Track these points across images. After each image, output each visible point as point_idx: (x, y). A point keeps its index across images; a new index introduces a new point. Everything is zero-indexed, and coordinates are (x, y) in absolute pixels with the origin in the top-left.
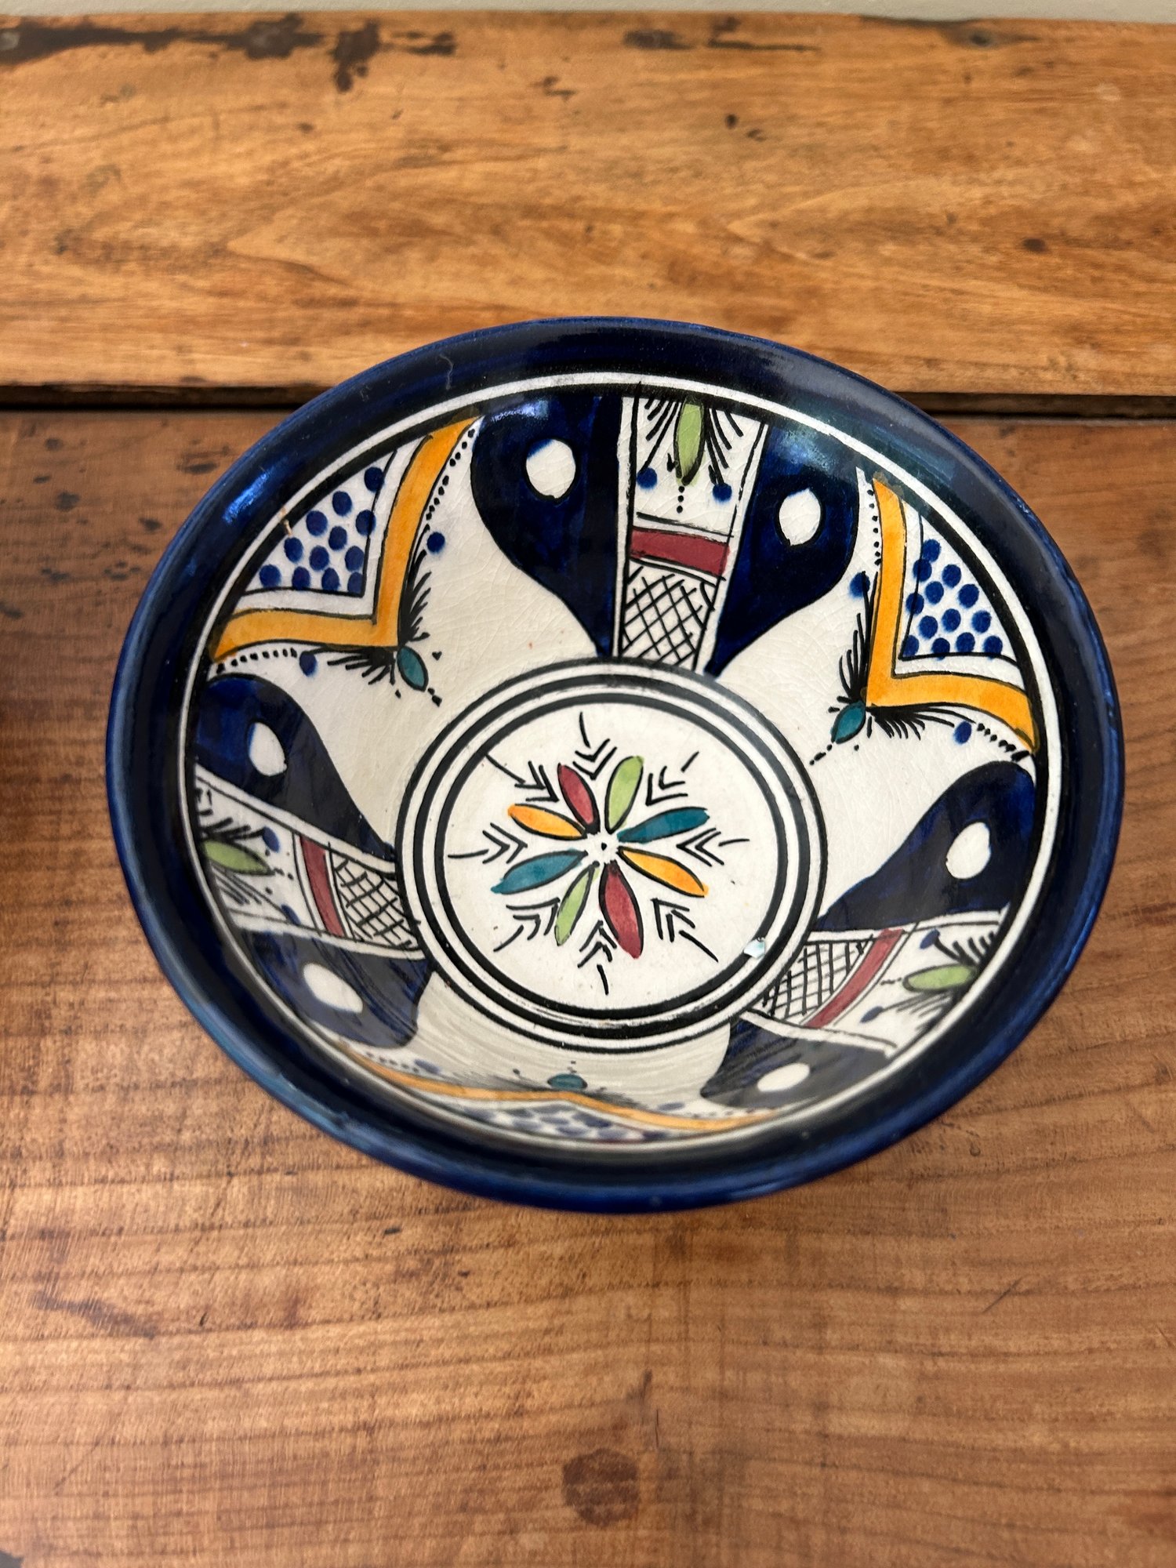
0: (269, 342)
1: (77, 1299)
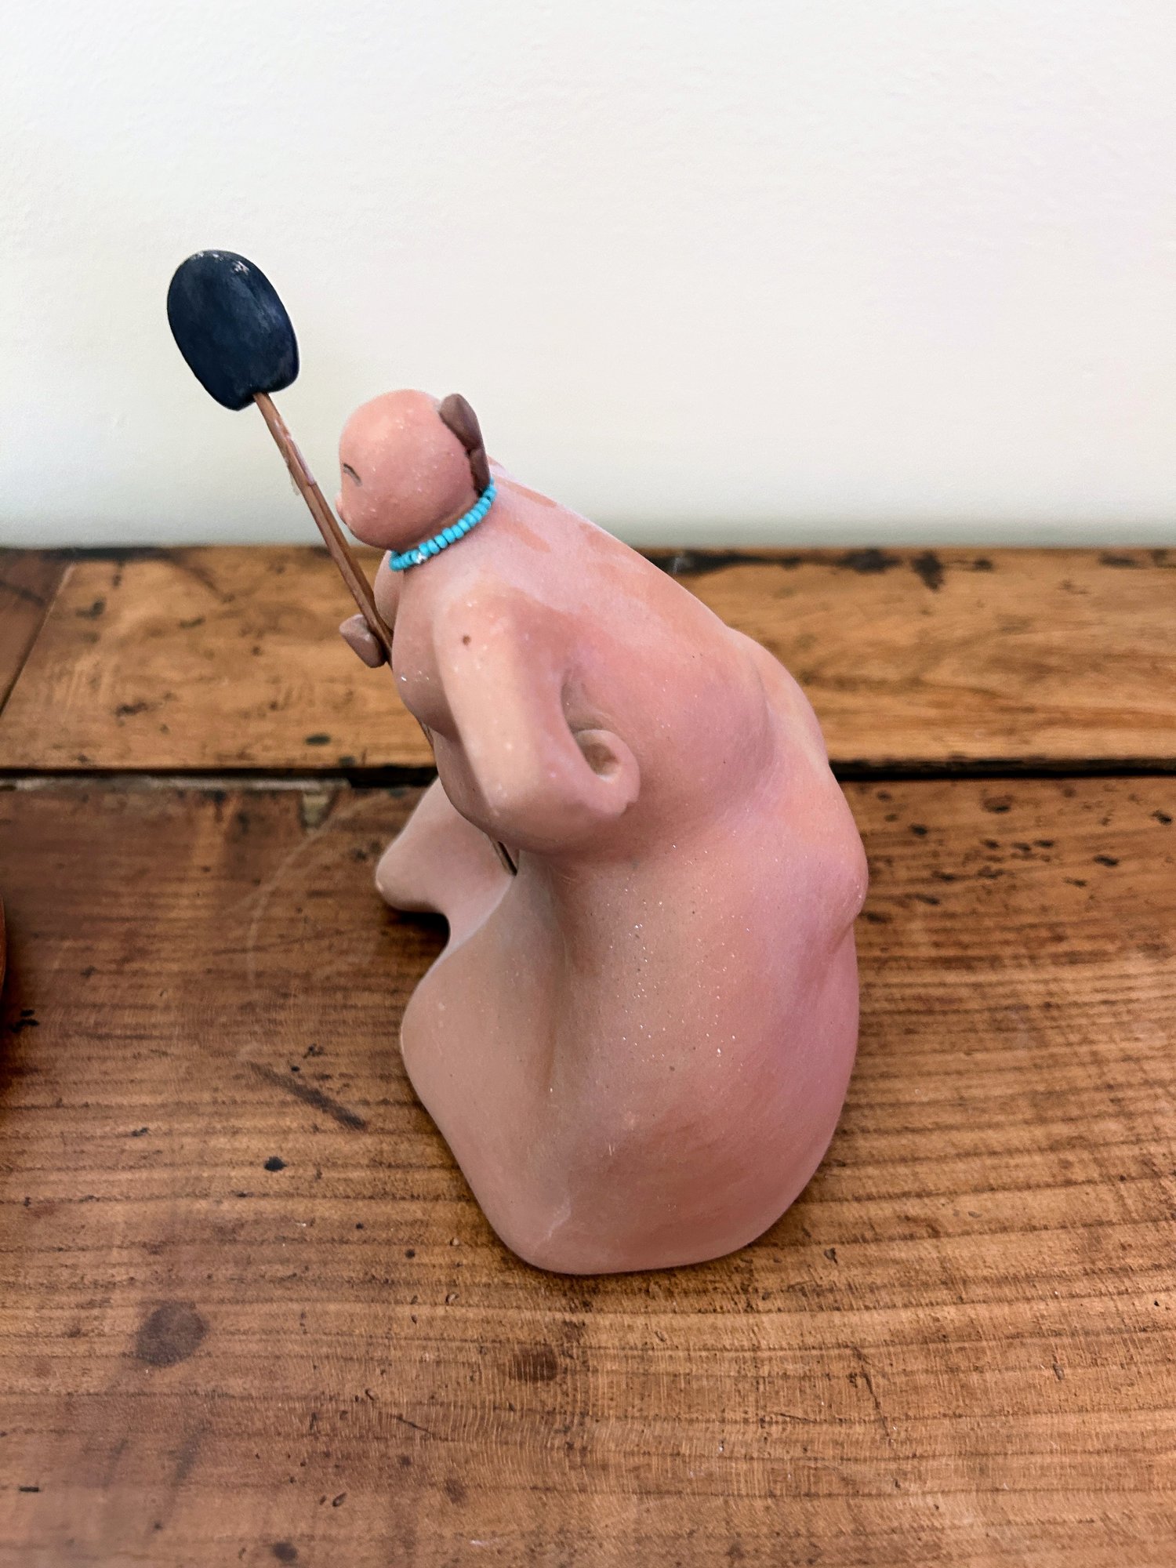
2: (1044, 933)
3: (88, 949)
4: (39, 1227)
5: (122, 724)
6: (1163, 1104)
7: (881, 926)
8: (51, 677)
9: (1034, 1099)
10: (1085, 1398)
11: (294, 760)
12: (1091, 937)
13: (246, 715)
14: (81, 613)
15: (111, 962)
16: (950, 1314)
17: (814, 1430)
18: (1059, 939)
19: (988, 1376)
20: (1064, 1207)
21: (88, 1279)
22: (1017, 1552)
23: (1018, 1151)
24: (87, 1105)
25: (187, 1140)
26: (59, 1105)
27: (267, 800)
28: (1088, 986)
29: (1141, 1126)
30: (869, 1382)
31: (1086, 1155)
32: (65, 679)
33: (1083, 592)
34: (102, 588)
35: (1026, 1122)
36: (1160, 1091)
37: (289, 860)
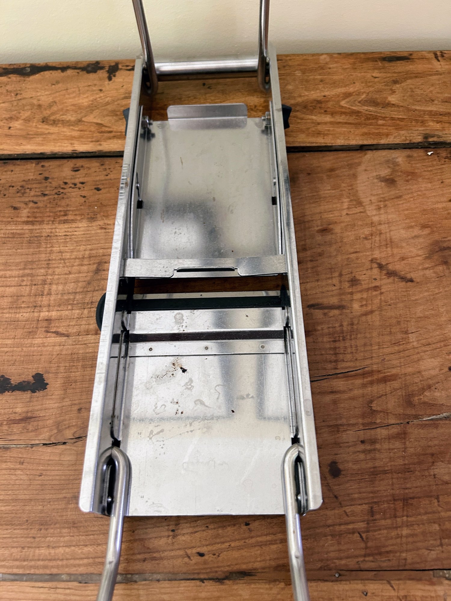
0: (92, 141)
1: (54, 331)
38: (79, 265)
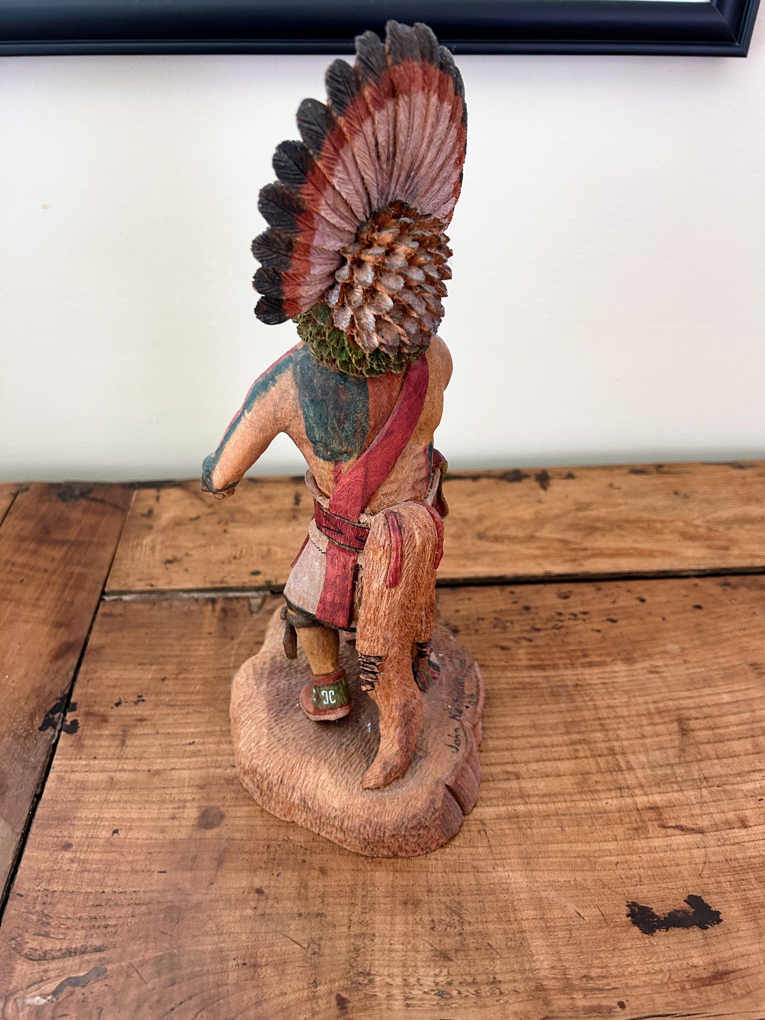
1: (674, 825)
2: (579, 654)
3: (163, 669)
4: (155, 779)
5: (167, 568)
6: (622, 726)
7: (506, 652)
8: (133, 547)
9: (567, 725)
10: (572, 838)
11: (245, 583)
12: (600, 655)
13: (223, 563)
14: (143, 515)
15: (173, 674)
16: (521, 808)
17: (463, 850)
18: (586, 656)
19: (534, 830)
20: (574, 767)
21: (176, 799)
22: (539, 891)
23: (557, 745)
24: (169, 733)
25: (211, 746)
26: (157, 733)
27: (235, 601)
28: (595, 677)
29: (611, 735)
30: (486, 833)
31: (585, 747)
32: (139, 548)
33: (619, 489)
34: (151, 502)
35: (561, 734)
36: (621, 720)
37: (246, 628)
38: (650, 724)
